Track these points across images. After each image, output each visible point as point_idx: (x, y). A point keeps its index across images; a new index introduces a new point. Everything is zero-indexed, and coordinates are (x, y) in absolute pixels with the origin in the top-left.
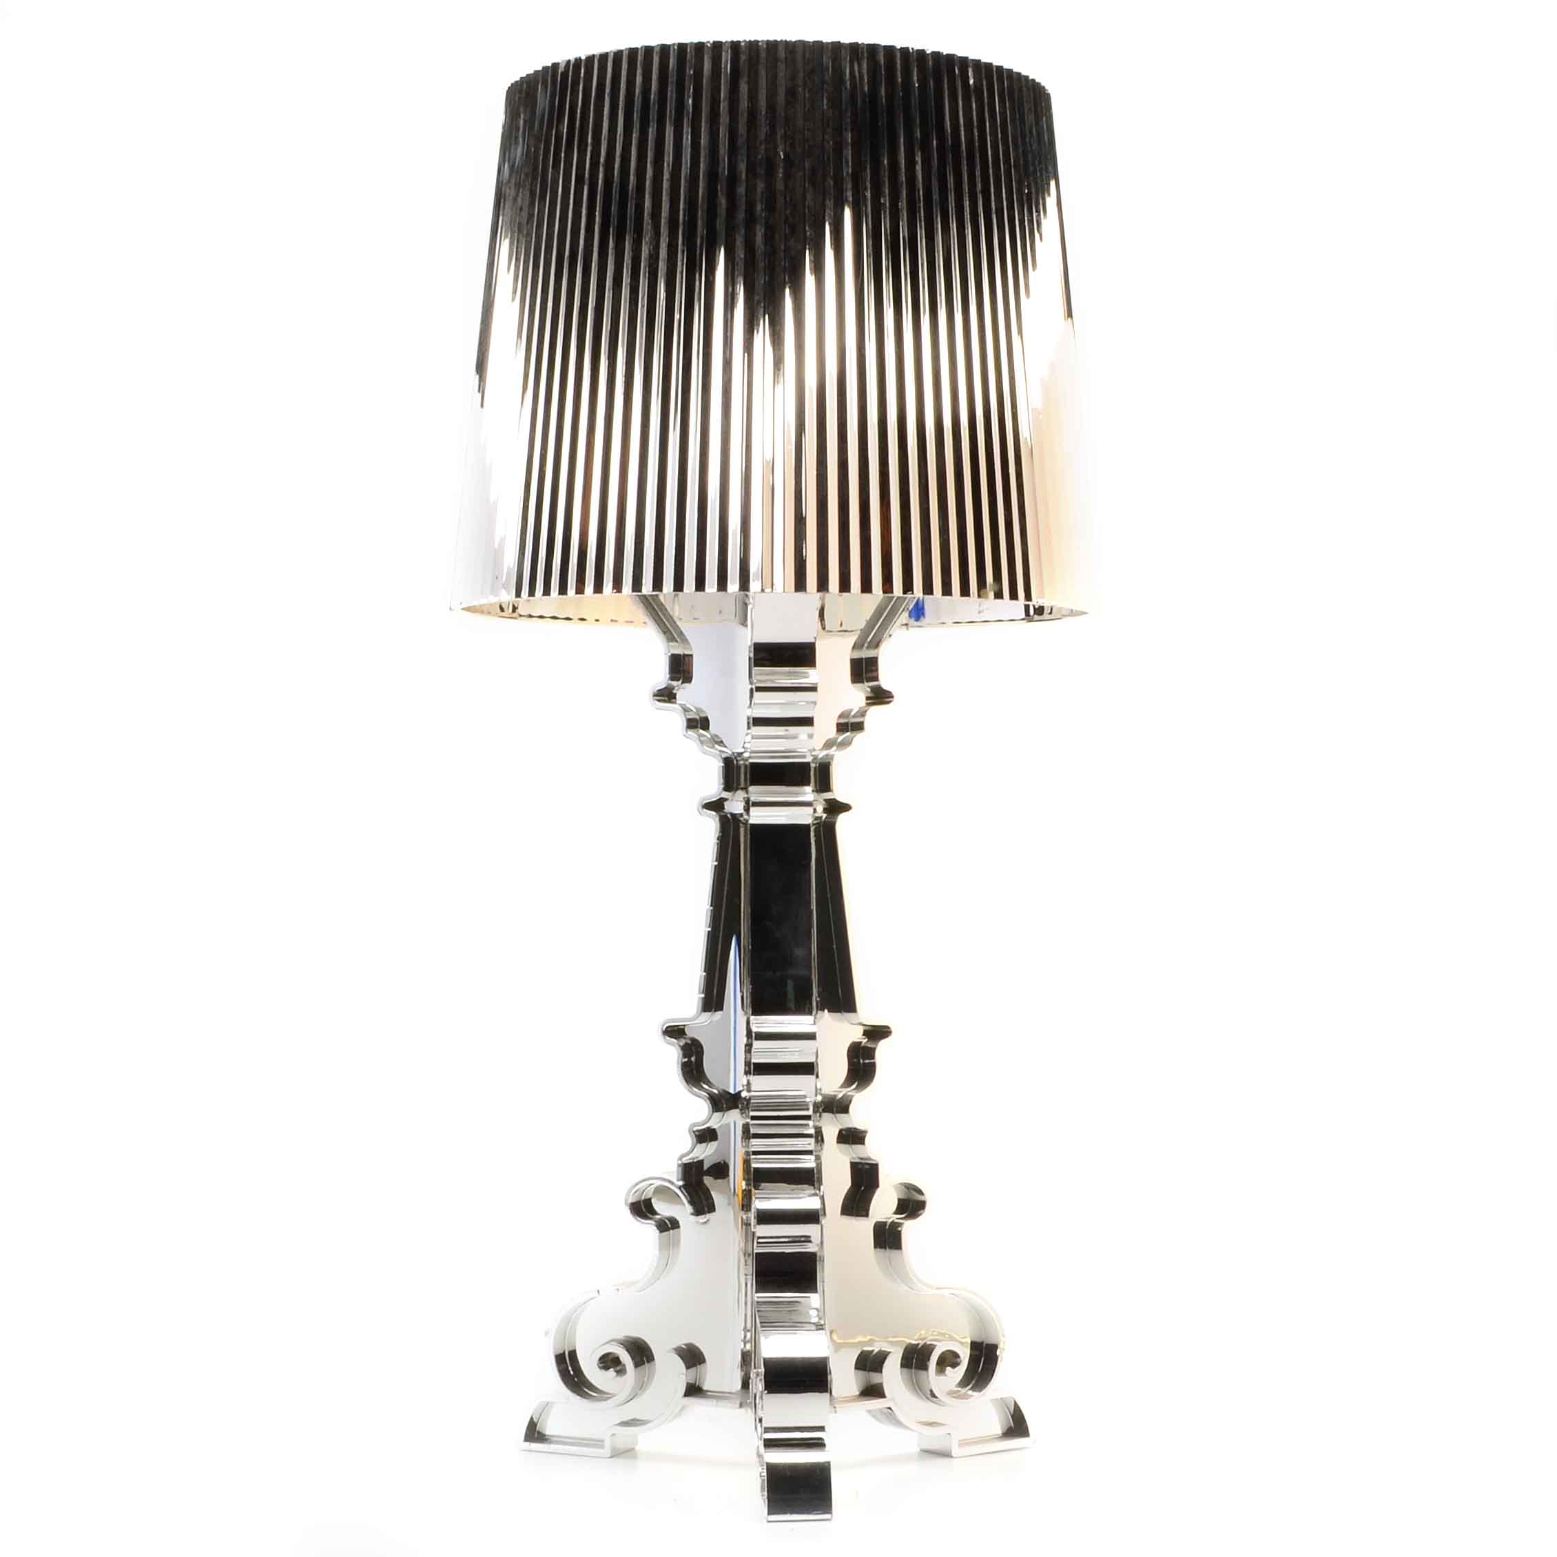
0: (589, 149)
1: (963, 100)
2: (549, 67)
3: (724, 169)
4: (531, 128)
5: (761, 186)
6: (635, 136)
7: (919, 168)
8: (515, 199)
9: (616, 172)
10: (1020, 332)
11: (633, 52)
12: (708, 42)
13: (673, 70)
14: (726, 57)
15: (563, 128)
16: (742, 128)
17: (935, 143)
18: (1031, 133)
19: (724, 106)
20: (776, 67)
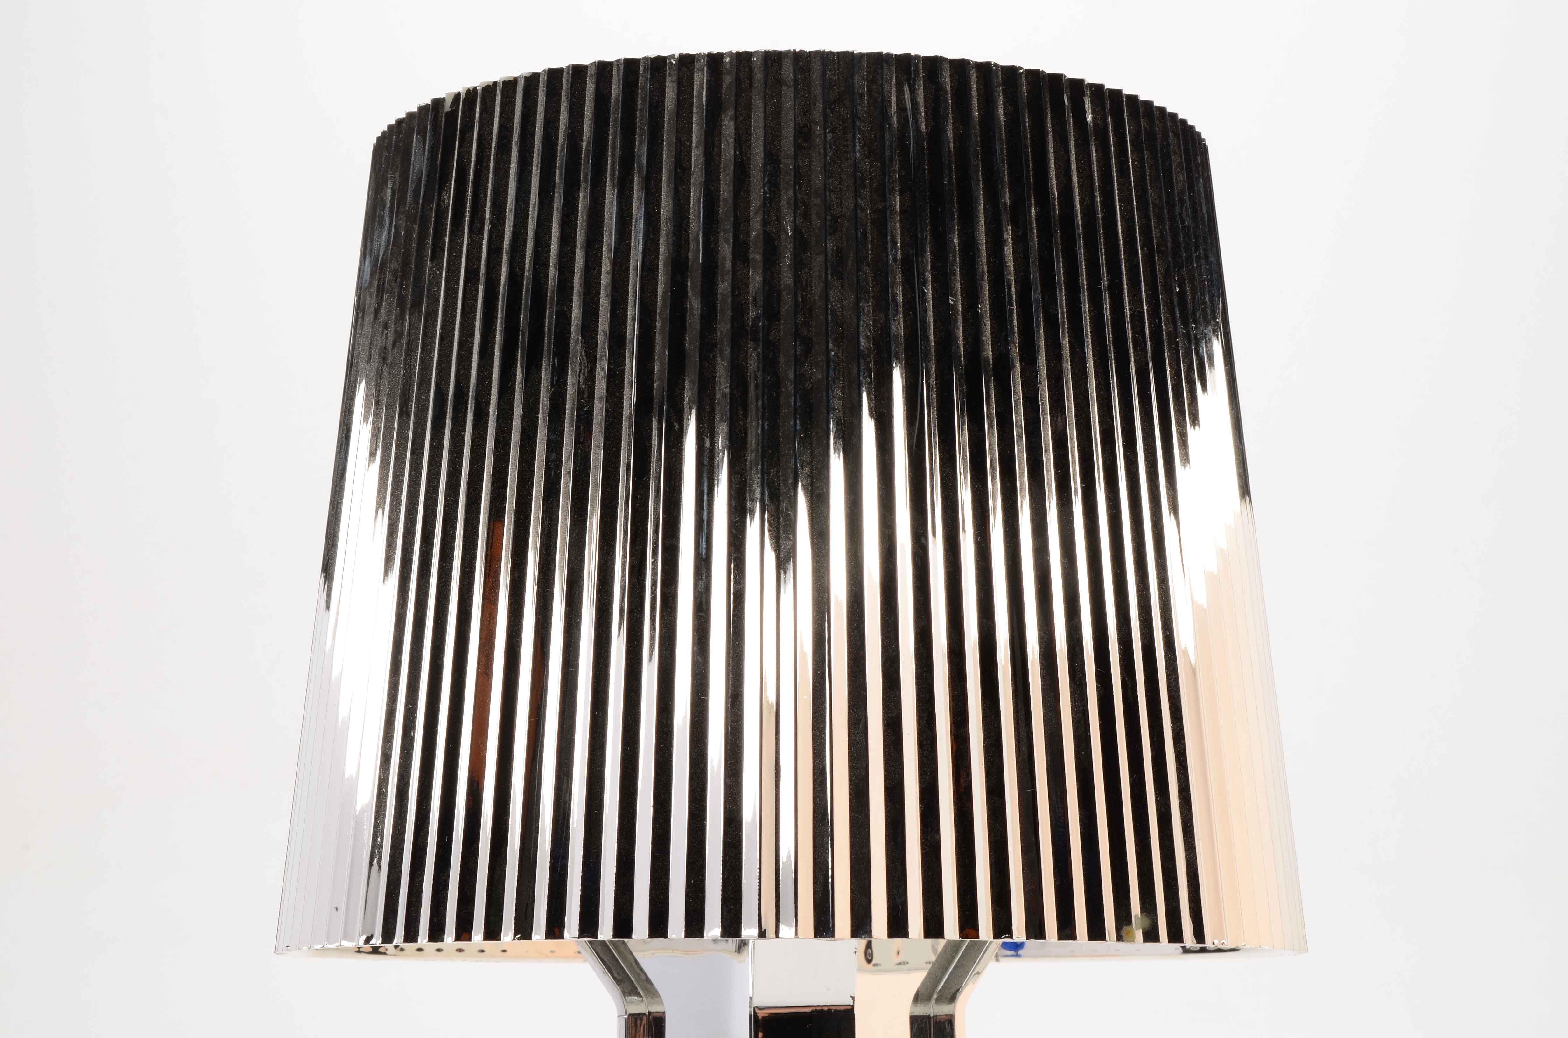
0: (487, 228)
1: (1076, 146)
2: (427, 105)
3: (696, 254)
4: (402, 201)
5: (756, 279)
6: (557, 204)
7: (1008, 250)
8: (377, 312)
9: (527, 261)
10: (1174, 508)
11: (554, 75)
12: (672, 56)
13: (617, 99)
14: (700, 79)
15: (449, 198)
16: (725, 191)
17: (1033, 211)
18: (1182, 201)
19: (696, 155)
20: (780, 95)
